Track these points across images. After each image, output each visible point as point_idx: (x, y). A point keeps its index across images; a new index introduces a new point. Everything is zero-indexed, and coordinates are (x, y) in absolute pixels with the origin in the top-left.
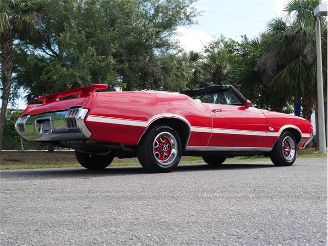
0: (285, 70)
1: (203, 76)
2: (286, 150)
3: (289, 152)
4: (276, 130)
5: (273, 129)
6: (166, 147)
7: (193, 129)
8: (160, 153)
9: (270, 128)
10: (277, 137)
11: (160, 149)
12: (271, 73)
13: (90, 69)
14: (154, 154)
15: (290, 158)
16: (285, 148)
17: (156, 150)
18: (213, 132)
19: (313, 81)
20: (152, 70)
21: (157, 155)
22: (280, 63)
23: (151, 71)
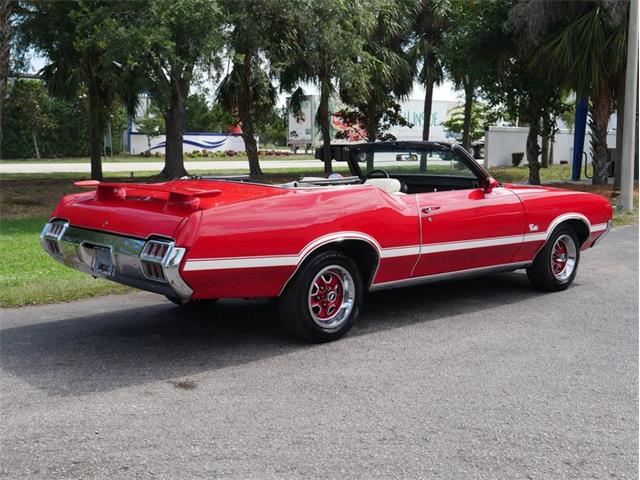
0: (565, 36)
1: (396, 24)
2: (559, 260)
3: (563, 264)
4: (543, 229)
5: (536, 228)
6: (332, 294)
7: (385, 253)
8: (322, 304)
9: (531, 226)
10: (544, 241)
11: (321, 298)
12: (536, 42)
13: (170, 25)
14: (310, 308)
15: (564, 276)
16: (556, 257)
17: (315, 300)
18: (422, 252)
19: (617, 61)
20: (295, 16)
21: (316, 310)
22: (554, 20)
23: (292, 18)
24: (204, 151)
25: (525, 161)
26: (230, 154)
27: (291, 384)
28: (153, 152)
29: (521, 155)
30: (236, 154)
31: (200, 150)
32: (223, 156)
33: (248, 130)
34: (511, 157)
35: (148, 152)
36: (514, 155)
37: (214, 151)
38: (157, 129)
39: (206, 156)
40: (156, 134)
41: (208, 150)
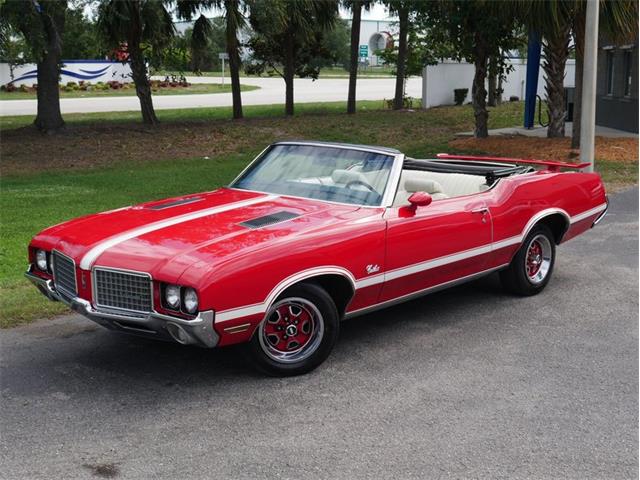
24: (81, 83)
25: (469, 98)
26: (114, 87)
27: (225, 463)
28: (17, 85)
29: (466, 91)
30: (121, 86)
31: (77, 81)
32: (105, 89)
33: (139, 69)
34: (453, 94)
35: (10, 84)
36: (456, 91)
37: (94, 82)
38: (21, 56)
39: (84, 89)
40: (21, 62)
41: (86, 81)
